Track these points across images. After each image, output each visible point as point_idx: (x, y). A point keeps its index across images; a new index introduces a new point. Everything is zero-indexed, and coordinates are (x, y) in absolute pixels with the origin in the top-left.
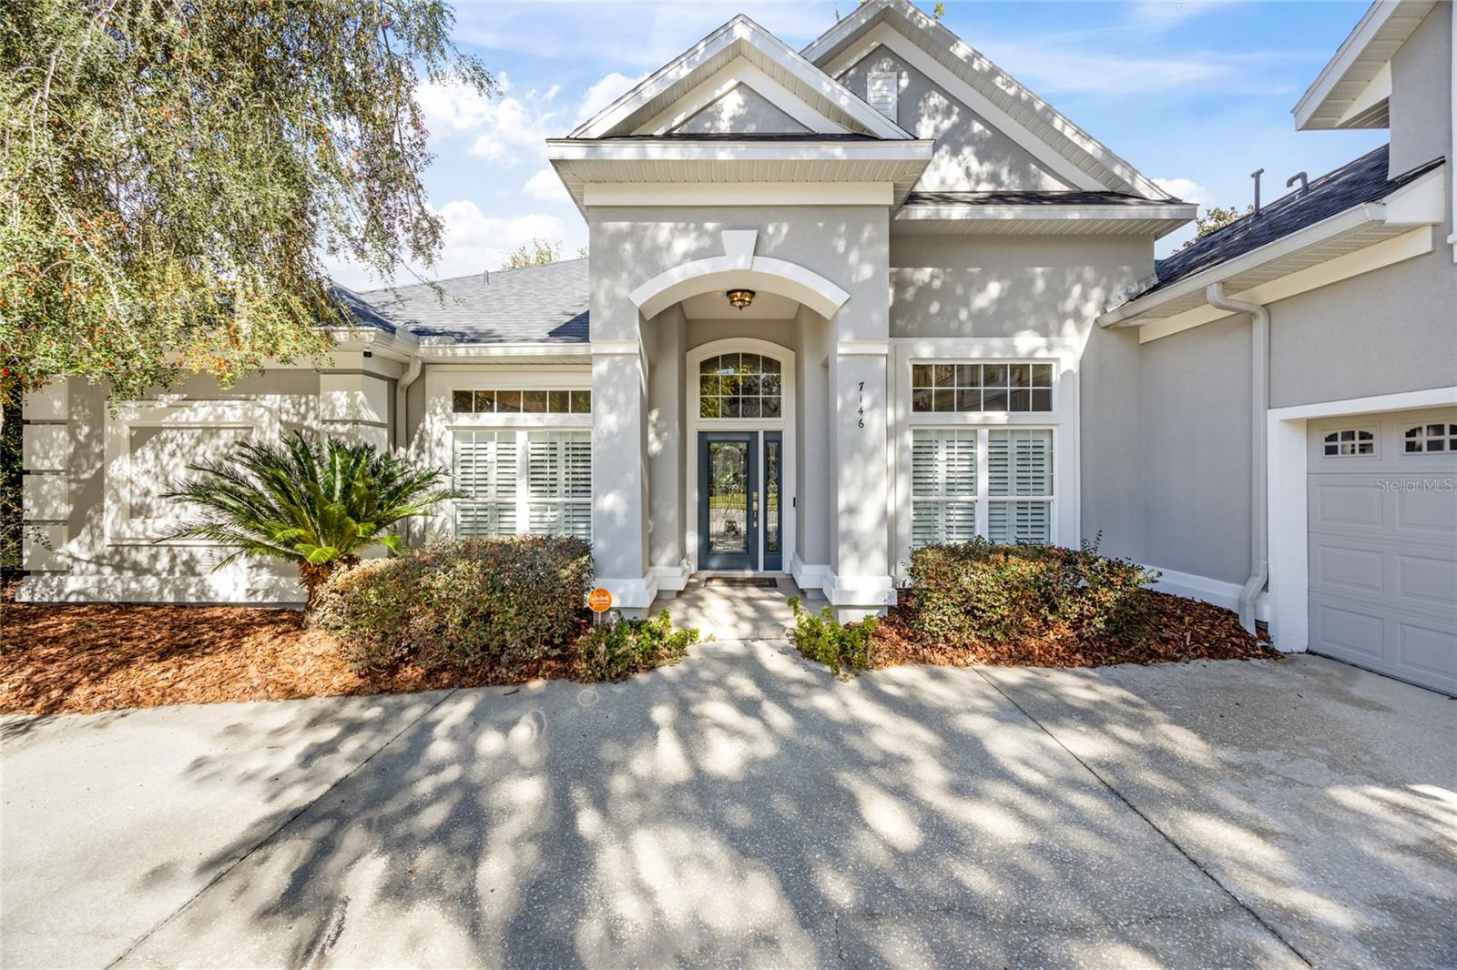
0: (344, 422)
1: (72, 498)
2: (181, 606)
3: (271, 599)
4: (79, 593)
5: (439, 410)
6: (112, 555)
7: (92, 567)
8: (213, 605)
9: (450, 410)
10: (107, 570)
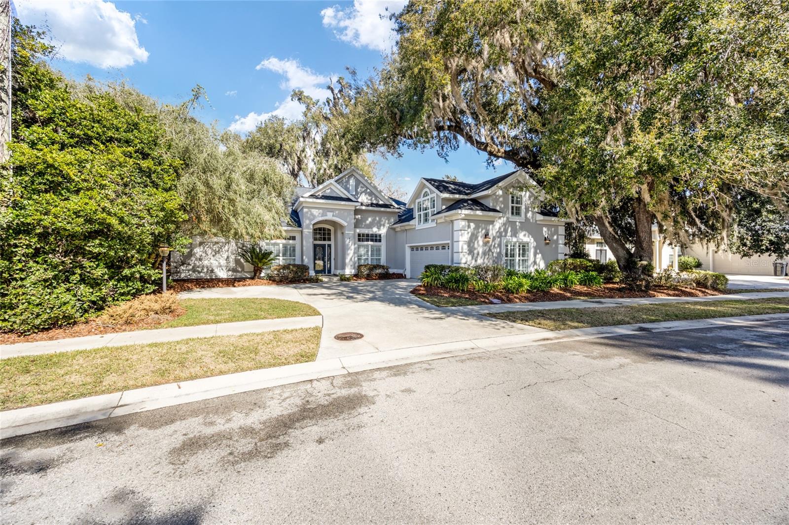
2: (210, 279)
3: (233, 277)
4: (185, 277)
6: (193, 269)
7: (187, 272)
8: (220, 278)
10: (191, 272)
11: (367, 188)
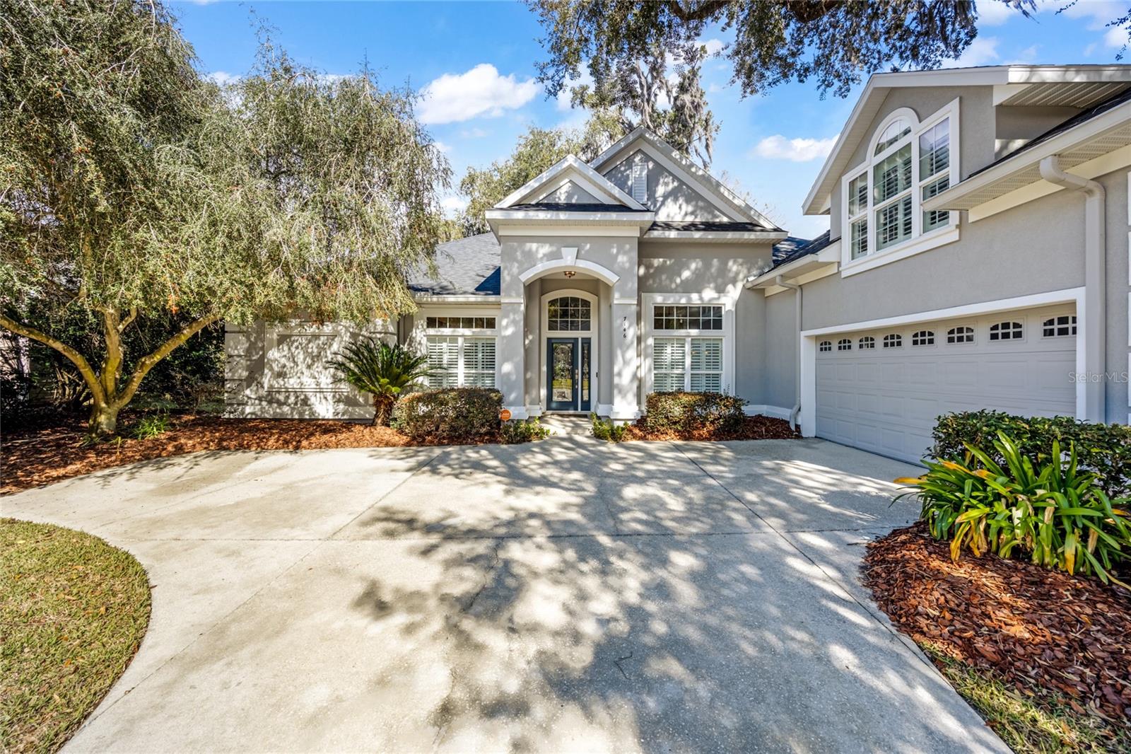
0: (380, 333)
1: (248, 368)
2: (301, 420)
3: (345, 417)
4: (252, 414)
5: (420, 327)
6: (268, 395)
7: (257, 402)
8: (319, 420)
9: (425, 327)
10: (264, 403)
11: (682, 183)
